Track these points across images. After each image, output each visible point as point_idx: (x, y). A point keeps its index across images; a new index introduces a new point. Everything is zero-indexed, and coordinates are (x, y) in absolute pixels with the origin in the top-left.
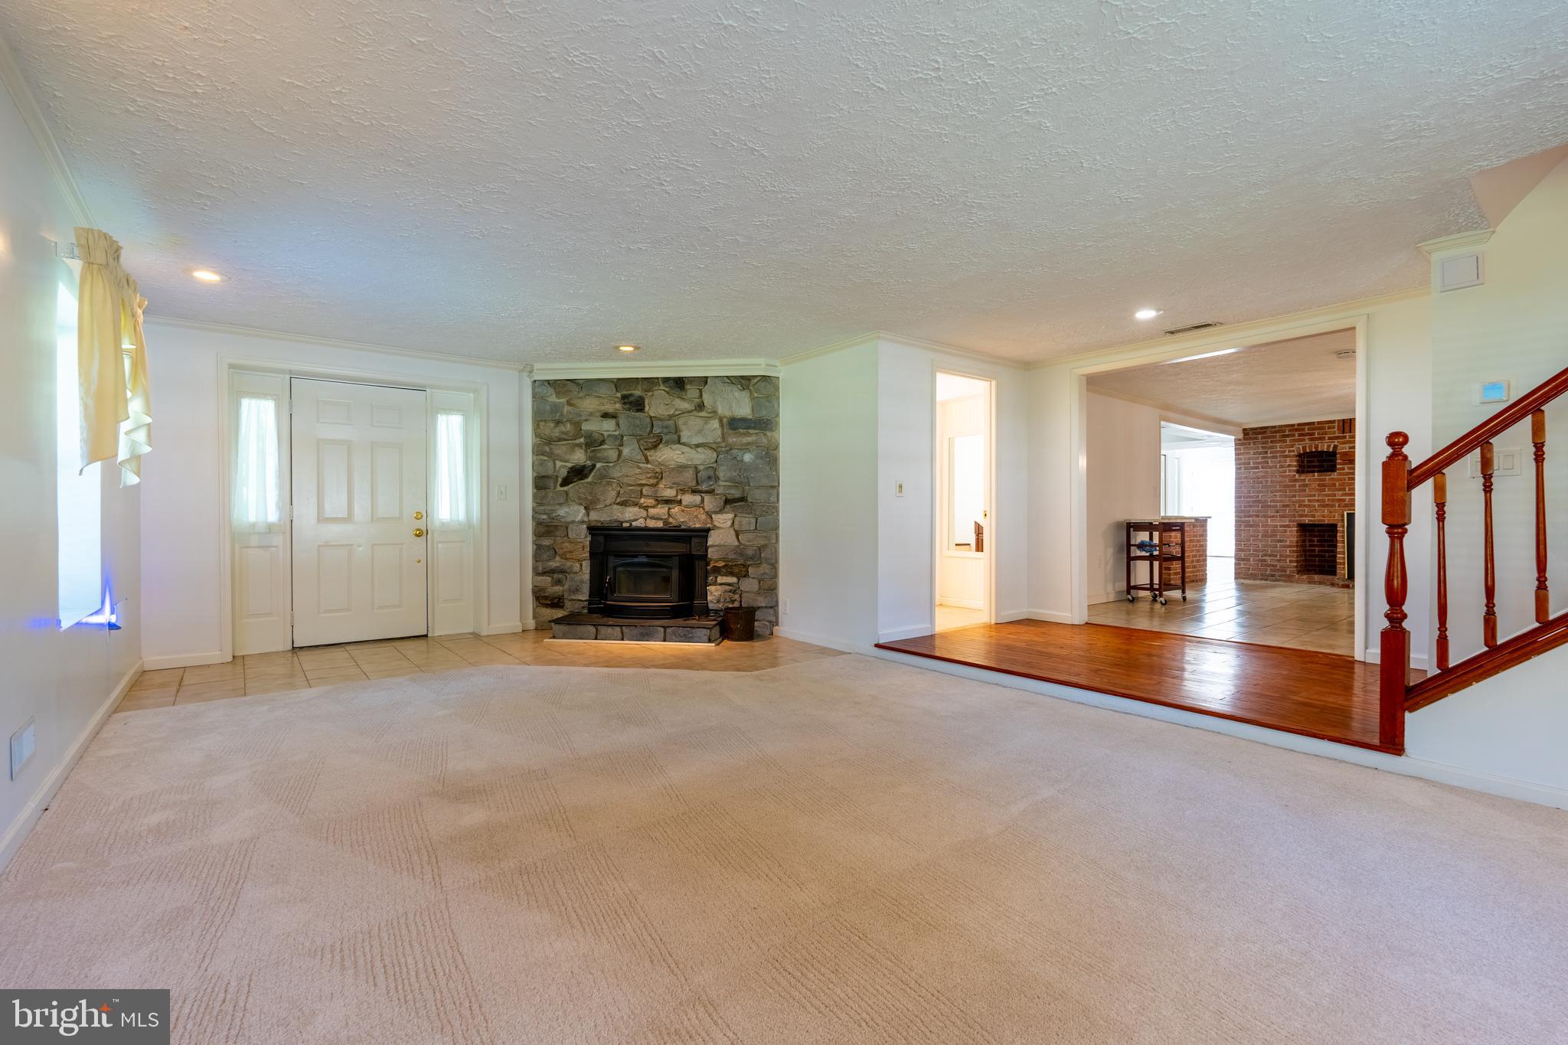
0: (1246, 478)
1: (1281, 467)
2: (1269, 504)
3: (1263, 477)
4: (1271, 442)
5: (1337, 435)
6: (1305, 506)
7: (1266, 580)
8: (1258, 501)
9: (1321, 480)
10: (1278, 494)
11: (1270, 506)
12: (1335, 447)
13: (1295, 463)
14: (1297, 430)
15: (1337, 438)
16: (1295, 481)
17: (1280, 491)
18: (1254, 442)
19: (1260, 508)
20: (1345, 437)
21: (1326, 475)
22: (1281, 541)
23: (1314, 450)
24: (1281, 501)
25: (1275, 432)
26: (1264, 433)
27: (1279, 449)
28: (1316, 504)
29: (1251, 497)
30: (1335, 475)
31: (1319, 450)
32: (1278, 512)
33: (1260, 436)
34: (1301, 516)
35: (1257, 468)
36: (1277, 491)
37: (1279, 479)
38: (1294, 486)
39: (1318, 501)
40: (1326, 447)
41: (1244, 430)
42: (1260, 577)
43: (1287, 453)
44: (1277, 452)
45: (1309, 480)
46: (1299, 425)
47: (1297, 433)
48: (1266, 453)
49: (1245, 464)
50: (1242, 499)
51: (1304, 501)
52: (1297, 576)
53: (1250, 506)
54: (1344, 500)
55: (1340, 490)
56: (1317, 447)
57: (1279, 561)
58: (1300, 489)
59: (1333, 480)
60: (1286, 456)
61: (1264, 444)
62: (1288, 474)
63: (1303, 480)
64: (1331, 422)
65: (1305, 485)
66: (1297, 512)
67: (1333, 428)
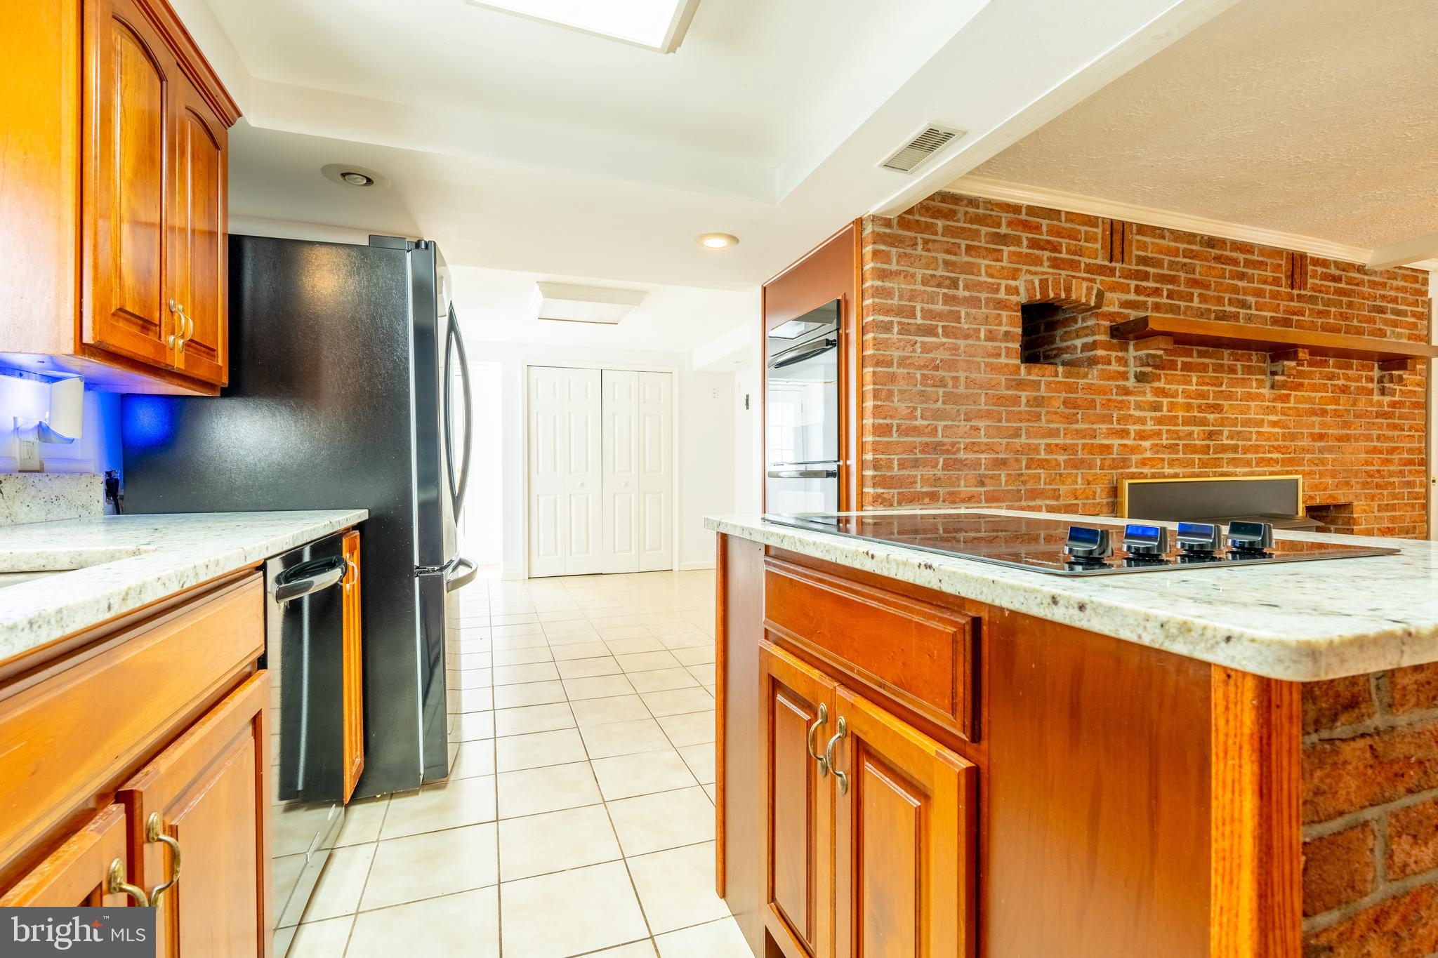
0: (903, 362)
1: (991, 337)
2: (962, 455)
3: (951, 365)
4: (969, 249)
5: (1099, 261)
6: (1042, 464)
8: (936, 447)
10: (982, 424)
11: (962, 464)
12: (1100, 294)
13: (1018, 331)
14: (1026, 226)
15: (1101, 270)
16: (1020, 384)
17: (988, 414)
18: (926, 242)
19: (939, 472)
20: (1112, 272)
21: (1078, 376)
24: (990, 448)
25: (978, 220)
26: (950, 215)
27: (984, 278)
28: (1062, 458)
29: (916, 430)
30: (1092, 377)
32: (982, 484)
33: (940, 224)
34: (1036, 495)
35: (931, 332)
36: (981, 415)
37: (983, 376)
38: (1016, 401)
39: (1065, 449)
40: (1084, 292)
43: (1002, 295)
44: (979, 286)
45: (1048, 384)
46: (1031, 210)
47: (1025, 236)
48: (954, 284)
49: (900, 311)
50: (895, 437)
51: (1037, 449)
53: (916, 464)
54: (1108, 448)
55: (1107, 419)
56: (1068, 290)
58: (1029, 413)
59: (1090, 388)
60: (1001, 305)
61: (948, 252)
62: (1003, 360)
63: (1036, 385)
64: (1090, 221)
65: (1038, 402)
66: (1024, 483)
67: (1096, 240)
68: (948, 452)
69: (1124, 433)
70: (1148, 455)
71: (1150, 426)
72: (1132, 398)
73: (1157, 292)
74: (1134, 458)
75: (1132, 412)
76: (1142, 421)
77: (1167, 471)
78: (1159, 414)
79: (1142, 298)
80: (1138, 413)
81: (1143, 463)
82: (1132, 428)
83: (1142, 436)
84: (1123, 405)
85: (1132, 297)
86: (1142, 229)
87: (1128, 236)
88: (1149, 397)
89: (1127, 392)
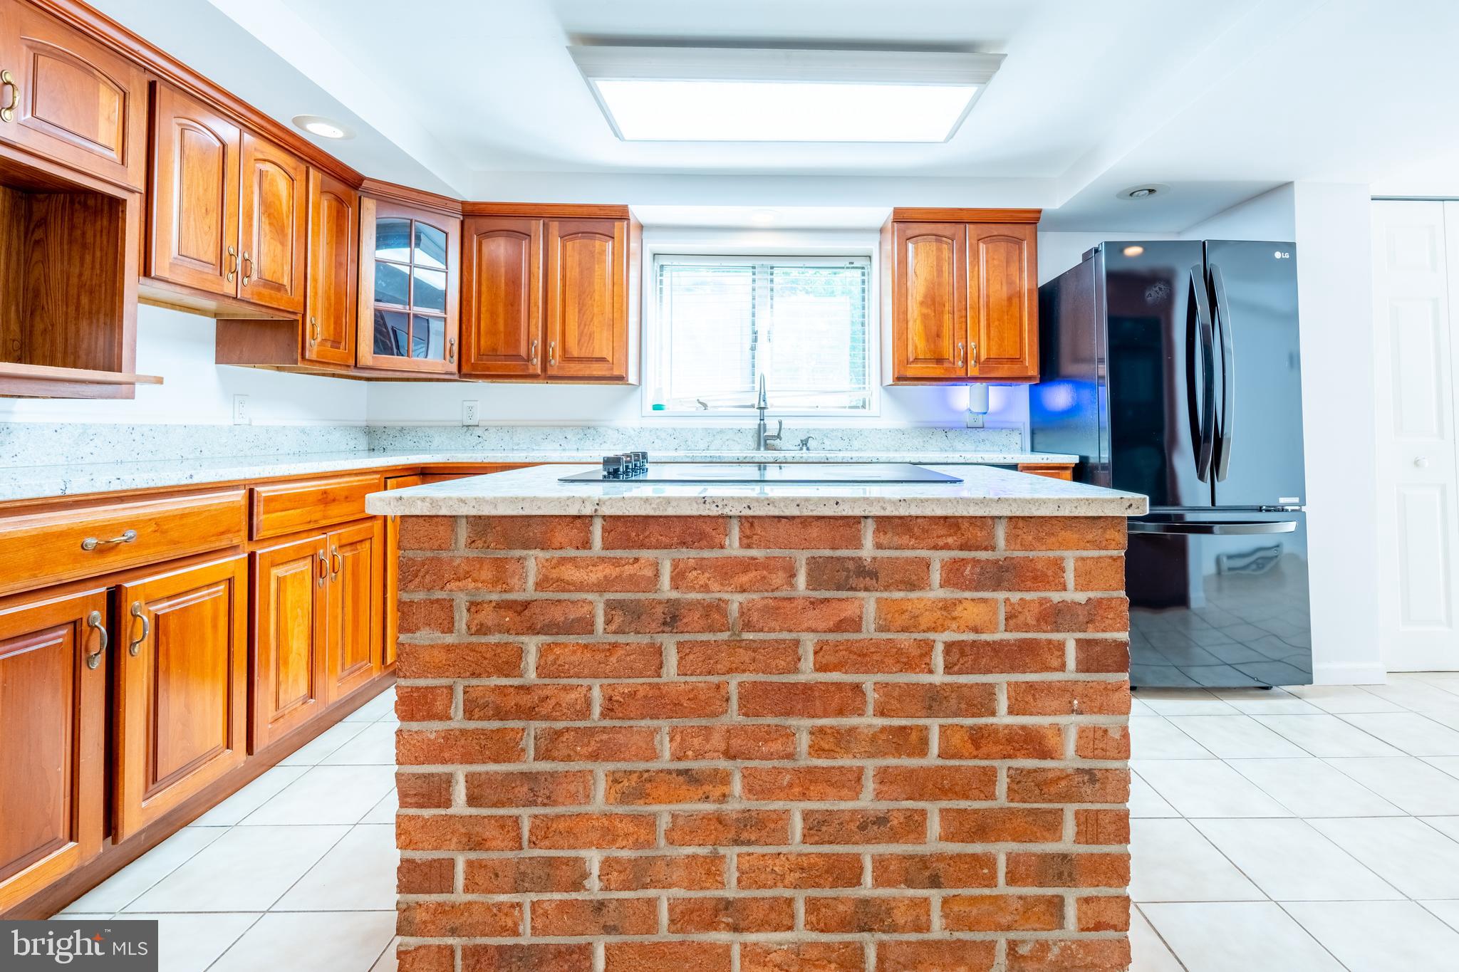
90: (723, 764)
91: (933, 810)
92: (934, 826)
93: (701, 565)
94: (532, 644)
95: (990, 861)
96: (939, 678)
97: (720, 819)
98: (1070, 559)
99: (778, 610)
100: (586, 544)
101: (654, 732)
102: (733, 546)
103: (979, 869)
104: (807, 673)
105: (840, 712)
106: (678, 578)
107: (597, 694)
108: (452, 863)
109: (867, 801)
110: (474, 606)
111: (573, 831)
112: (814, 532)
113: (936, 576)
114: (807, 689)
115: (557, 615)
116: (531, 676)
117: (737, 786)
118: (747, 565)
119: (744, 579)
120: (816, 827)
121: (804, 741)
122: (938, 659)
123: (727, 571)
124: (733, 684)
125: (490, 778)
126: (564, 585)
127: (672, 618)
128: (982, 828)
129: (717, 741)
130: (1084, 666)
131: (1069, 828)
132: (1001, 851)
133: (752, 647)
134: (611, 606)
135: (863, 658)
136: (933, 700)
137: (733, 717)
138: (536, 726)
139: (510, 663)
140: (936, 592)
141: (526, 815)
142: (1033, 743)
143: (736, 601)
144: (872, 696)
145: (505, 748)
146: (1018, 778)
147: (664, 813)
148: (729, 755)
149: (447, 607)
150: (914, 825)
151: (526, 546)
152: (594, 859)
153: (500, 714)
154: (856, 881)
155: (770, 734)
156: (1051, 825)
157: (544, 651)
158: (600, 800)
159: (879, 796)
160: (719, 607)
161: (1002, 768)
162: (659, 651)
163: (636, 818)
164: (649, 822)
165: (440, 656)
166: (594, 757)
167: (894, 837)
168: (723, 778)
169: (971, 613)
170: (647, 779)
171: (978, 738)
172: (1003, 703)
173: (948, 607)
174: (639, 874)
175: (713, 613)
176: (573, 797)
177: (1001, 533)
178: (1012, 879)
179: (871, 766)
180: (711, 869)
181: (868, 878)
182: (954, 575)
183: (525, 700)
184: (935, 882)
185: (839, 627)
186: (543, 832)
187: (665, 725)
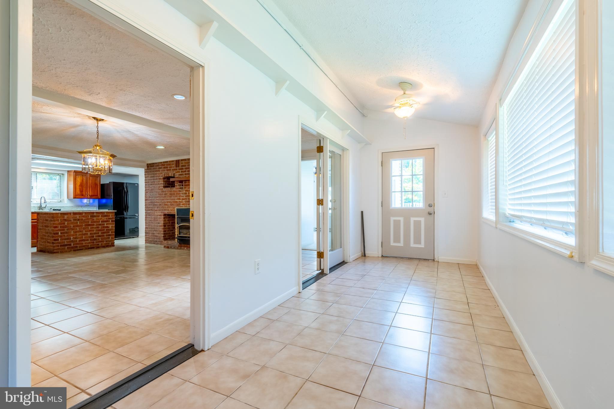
1: (159, 184)
4: (155, 171)
6: (166, 205)
7: (155, 244)
9: (171, 191)
11: (155, 205)
12: (174, 174)
13: (163, 182)
14: (163, 165)
15: (175, 170)
16: (163, 192)
18: (149, 171)
19: (152, 206)
20: (177, 169)
21: (172, 189)
22: (159, 223)
23: (167, 176)
24: (159, 202)
25: (156, 166)
27: (158, 175)
28: (169, 204)
30: (174, 189)
31: (169, 175)
32: (158, 208)
33: (151, 168)
34: (165, 210)
36: (158, 197)
37: (158, 191)
38: (162, 194)
39: (170, 202)
40: (171, 174)
41: (147, 164)
42: (153, 242)
43: (161, 177)
45: (167, 191)
46: (164, 162)
47: (163, 167)
48: (154, 177)
51: (165, 202)
52: (164, 241)
53: (149, 205)
54: (177, 202)
55: (176, 197)
57: (158, 233)
58: (164, 196)
59: (174, 191)
60: (160, 179)
61: (153, 172)
62: (161, 188)
63: (165, 191)
64: (173, 161)
65: (166, 194)
66: (164, 208)
67: (173, 164)
68: (153, 203)
69: (180, 199)
70: (184, 203)
71: (184, 197)
72: (181, 192)
73: (185, 171)
74: (181, 203)
75: (181, 195)
76: (183, 196)
77: (187, 206)
78: (186, 195)
79: (183, 173)
80: (182, 195)
81: (183, 204)
82: (181, 198)
83: (183, 199)
84: (179, 194)
85: (181, 173)
86: (182, 160)
87: (179, 162)
88: (184, 192)
89: (180, 191)
90: (83, 230)
91: (100, 232)
92: (100, 233)
93: (81, 216)
94: (66, 223)
95: (104, 235)
96: (100, 223)
97: (83, 234)
98: (111, 215)
99: (87, 219)
100: (71, 215)
101: (77, 228)
102: (84, 214)
103: (104, 236)
104: (90, 223)
105: (93, 226)
106: (79, 217)
107: (72, 226)
108: (59, 239)
109: (95, 232)
110: (61, 220)
111: (71, 235)
112: (90, 213)
113: (100, 216)
114: (90, 224)
115: (68, 220)
116: (66, 225)
117: (84, 231)
118: (85, 216)
119: (85, 217)
120: (90, 234)
121: (90, 228)
122: (100, 222)
123: (83, 216)
124: (84, 224)
125: (62, 232)
126: (69, 218)
127: (79, 220)
128: (104, 233)
129: (82, 228)
130: (111, 222)
131: (110, 233)
132: (105, 234)
133: (85, 222)
134: (73, 219)
135: (94, 222)
136: (100, 225)
137: (84, 227)
138: (66, 228)
139: (64, 224)
140: (100, 217)
141: (66, 235)
142: (108, 227)
143: (84, 219)
144: (95, 224)
145: (64, 230)
146: (106, 229)
147: (78, 234)
148: (83, 229)
149: (58, 220)
150: (98, 233)
151: (66, 215)
152: (72, 237)
153: (63, 227)
154: (94, 237)
155: (87, 228)
156: (109, 232)
157: (67, 223)
158: (72, 233)
159: (96, 231)
160: (83, 219)
161: (105, 229)
162: (77, 222)
163: (76, 234)
164: (77, 234)
165: (58, 224)
166: (72, 230)
167: (97, 234)
168: (83, 231)
169: (103, 219)
170: (77, 231)
171: (103, 227)
172: (105, 225)
173: (101, 218)
174: (76, 238)
175: (82, 219)
176: (70, 233)
177: (105, 213)
178: (106, 236)
179: (95, 229)
180: (82, 237)
181: (95, 237)
182: (102, 216)
183: (66, 226)
184: (100, 237)
185: (93, 220)
186: (67, 236)
187: (78, 227)
